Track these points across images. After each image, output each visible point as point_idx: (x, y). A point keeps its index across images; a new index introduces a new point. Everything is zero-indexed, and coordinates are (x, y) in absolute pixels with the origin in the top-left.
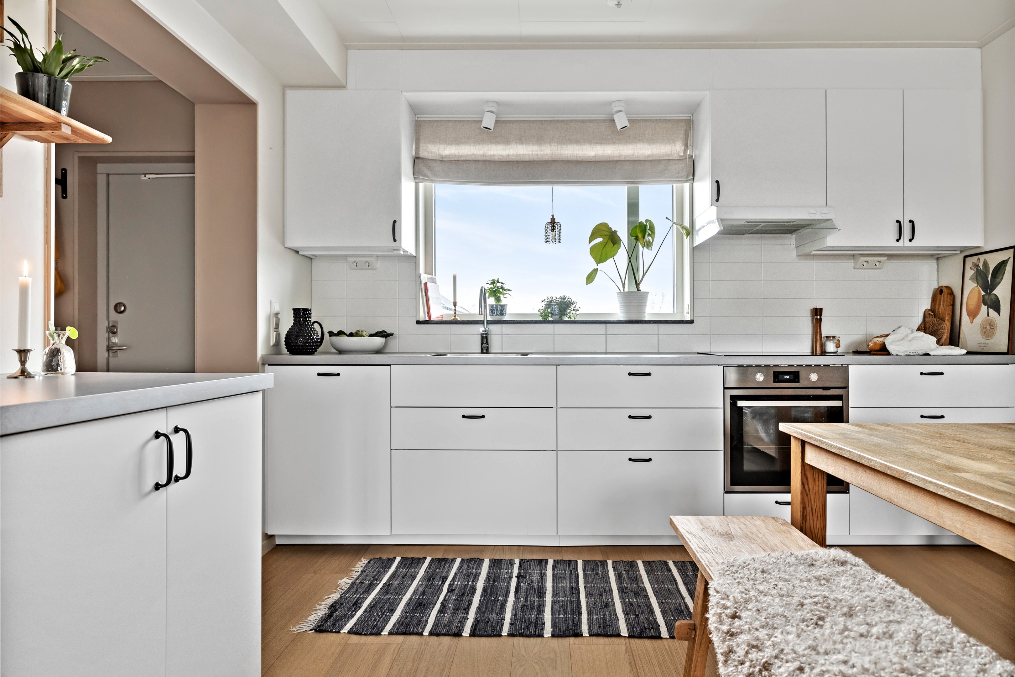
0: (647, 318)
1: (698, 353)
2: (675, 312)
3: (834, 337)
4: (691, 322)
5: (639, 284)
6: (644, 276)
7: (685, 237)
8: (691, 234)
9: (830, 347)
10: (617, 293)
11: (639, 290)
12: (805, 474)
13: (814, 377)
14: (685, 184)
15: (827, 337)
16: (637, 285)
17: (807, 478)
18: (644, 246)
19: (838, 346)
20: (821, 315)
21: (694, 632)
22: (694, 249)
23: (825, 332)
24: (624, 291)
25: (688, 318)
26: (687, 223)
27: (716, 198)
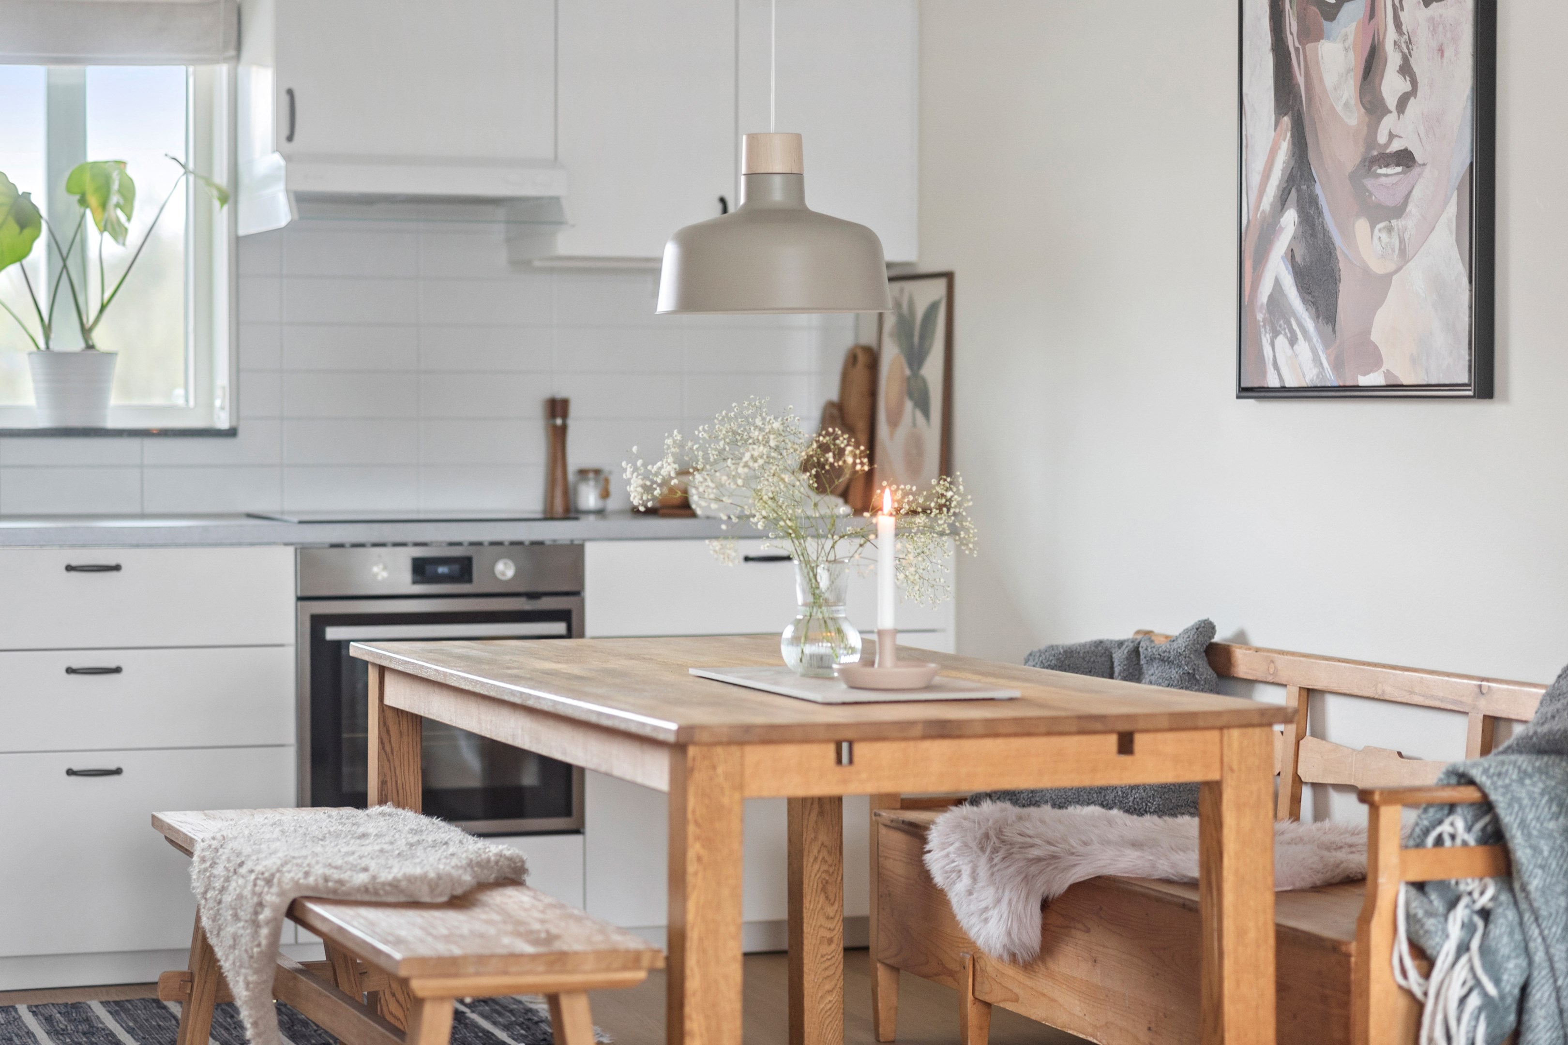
0: (111, 423)
1: (250, 516)
2: (192, 403)
3: (597, 472)
4: (232, 433)
5: (91, 329)
6: (103, 308)
7: (217, 203)
8: (231, 200)
9: (589, 498)
10: (30, 354)
11: (90, 347)
12: (385, 724)
13: (505, 570)
14: (217, 67)
15: (583, 473)
16: (86, 332)
17: (388, 732)
18: (105, 229)
19: (605, 494)
20: (565, 415)
21: (190, 984)
22: (238, 243)
23: (576, 458)
24: (48, 347)
25: (223, 423)
26: (221, 178)
27: (285, 132)
